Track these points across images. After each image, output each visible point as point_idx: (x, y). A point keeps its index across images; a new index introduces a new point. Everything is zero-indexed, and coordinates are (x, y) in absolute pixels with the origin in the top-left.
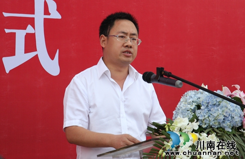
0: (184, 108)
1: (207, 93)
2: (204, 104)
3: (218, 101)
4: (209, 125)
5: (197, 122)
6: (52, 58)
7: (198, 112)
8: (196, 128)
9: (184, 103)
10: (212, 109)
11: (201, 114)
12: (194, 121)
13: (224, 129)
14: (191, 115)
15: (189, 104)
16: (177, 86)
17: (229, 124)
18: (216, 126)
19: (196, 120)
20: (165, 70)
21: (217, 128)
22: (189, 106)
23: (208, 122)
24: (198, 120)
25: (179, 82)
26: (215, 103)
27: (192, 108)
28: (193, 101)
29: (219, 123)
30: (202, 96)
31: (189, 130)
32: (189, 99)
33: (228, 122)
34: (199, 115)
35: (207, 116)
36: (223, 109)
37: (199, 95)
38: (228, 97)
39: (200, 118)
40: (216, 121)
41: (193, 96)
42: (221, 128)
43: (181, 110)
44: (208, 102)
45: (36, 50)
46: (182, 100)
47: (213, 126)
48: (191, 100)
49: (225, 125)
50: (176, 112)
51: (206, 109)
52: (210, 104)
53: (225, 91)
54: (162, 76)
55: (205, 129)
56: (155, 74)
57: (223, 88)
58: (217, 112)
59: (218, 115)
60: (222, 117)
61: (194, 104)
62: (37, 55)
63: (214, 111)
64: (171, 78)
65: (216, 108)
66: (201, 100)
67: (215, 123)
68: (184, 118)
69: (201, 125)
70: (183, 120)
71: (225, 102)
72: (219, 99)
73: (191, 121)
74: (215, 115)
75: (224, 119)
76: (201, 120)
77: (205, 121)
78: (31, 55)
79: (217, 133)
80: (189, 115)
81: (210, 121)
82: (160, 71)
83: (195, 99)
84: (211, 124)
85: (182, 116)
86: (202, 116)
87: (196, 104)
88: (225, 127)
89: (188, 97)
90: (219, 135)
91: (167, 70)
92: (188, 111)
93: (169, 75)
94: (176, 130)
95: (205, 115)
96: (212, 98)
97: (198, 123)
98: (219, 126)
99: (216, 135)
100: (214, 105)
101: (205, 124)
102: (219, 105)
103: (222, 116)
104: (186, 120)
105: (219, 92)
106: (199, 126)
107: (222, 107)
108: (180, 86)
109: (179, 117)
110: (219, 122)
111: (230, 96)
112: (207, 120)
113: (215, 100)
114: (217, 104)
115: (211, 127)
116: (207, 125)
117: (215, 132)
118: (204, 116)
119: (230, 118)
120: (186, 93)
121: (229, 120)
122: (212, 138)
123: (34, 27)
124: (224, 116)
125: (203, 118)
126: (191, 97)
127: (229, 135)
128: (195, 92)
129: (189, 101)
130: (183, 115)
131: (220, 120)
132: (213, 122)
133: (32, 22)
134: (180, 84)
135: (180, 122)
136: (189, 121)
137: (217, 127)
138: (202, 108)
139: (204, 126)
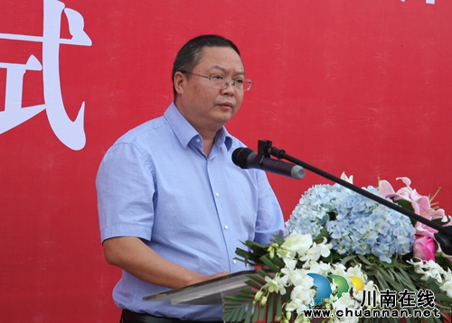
0: (304, 216)
1: (349, 191)
2: (343, 210)
3: (368, 205)
4: (351, 250)
5: (328, 242)
6: (73, 117)
7: (330, 224)
8: (326, 254)
9: (305, 207)
10: (356, 221)
11: (336, 229)
12: (322, 240)
13: (378, 258)
14: (317, 230)
15: (315, 209)
16: (295, 175)
17: (387, 248)
18: (363, 251)
19: (326, 240)
20: (273, 145)
21: (366, 256)
22: (315, 214)
23: (348, 244)
24: (330, 240)
25: (297, 168)
26: (362, 209)
27: (321, 217)
28: (322, 205)
29: (369, 247)
30: (339, 195)
31: (312, 257)
32: (316, 201)
33: (385, 245)
34: (332, 230)
35: (346, 233)
36: (377, 221)
37: (334, 194)
38: (388, 200)
39: (333, 236)
40: (363, 243)
41: (322, 195)
42: (372, 255)
43: (299, 221)
44: (349, 207)
45: (43, 103)
46: (301, 201)
47: (357, 252)
48: (318, 202)
49: (379, 250)
50: (290, 223)
51: (345, 221)
52: (354, 210)
53: (383, 189)
54: (267, 156)
55: (343, 256)
56: (256, 153)
57: (381, 182)
58: (366, 226)
59: (368, 232)
60: (374, 237)
61: (325, 210)
62: (44, 111)
63: (360, 224)
64: (284, 160)
65: (364, 219)
66: (337, 202)
67: (361, 246)
68: (304, 234)
69: (335, 249)
70: (303, 239)
71: (381, 209)
72: (371, 203)
73: (318, 240)
74: (363, 231)
75: (378, 240)
76: (336, 240)
77: (342, 242)
78: (34, 111)
79: (364, 264)
80: (314, 230)
81: (352, 242)
82: (265, 147)
83: (326, 201)
84: (354, 248)
85: (300, 231)
86: (338, 233)
87: (327, 210)
88: (379, 254)
89: (314, 197)
90: (367, 267)
91: (277, 145)
92: (312, 221)
93: (281, 155)
94: (288, 256)
95: (344, 230)
96: (358, 200)
97: (331, 246)
98: (368, 252)
99: (363, 269)
100: (362, 213)
101: (344, 248)
102: (370, 213)
103: (375, 234)
104: (308, 239)
105: (370, 189)
106: (332, 250)
107: (376, 217)
108: (301, 176)
109: (294, 232)
110: (369, 245)
111: (392, 198)
112: (347, 241)
113: (362, 204)
114: (367, 211)
115: (354, 253)
116: (348, 249)
117: (361, 262)
118: (342, 233)
119: (389, 238)
120: (310, 190)
121: (387, 242)
122: (355, 273)
123: (40, 59)
124: (379, 234)
125: (339, 237)
126: (320, 197)
127: (386, 269)
128: (327, 188)
129: (315, 204)
130: (302, 229)
131: (371, 241)
132: (358, 244)
133: (37, 50)
134: (301, 171)
135: (296, 242)
136: (314, 241)
137: (364, 254)
138: (338, 217)
139: (341, 252)
